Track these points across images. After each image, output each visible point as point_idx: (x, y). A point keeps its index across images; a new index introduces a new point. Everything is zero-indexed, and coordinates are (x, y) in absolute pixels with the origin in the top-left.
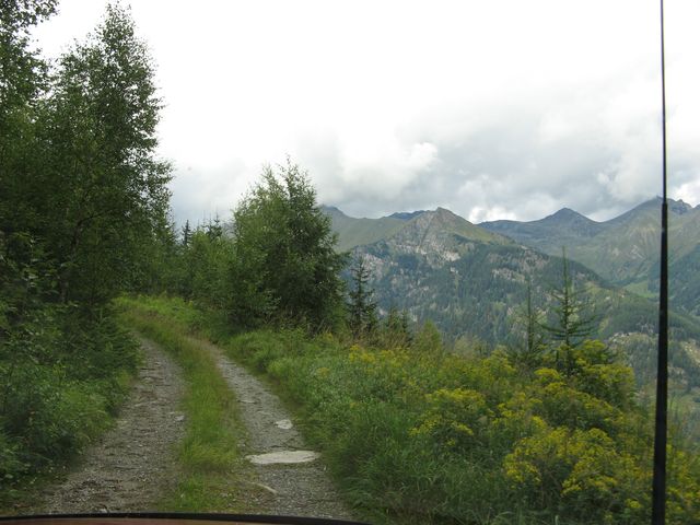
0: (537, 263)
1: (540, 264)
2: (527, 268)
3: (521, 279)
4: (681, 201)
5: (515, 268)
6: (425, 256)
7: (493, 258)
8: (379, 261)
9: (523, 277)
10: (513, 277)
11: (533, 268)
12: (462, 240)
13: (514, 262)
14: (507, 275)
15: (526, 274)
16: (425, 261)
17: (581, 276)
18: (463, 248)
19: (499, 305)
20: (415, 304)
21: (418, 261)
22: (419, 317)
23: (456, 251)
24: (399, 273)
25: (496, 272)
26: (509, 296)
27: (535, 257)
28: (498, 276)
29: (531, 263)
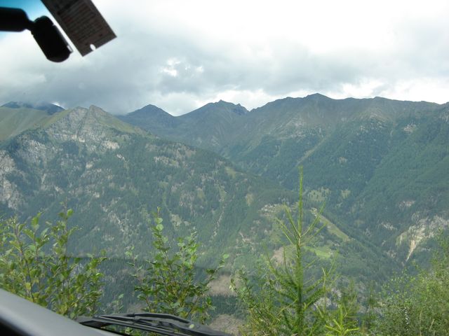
0: (186, 152)
1: (189, 153)
2: (179, 156)
3: (176, 164)
4: (239, 104)
5: (170, 156)
6: (84, 144)
7: (152, 148)
8: (43, 147)
9: (177, 163)
10: (170, 162)
11: (184, 157)
12: (119, 133)
13: (170, 151)
14: (165, 161)
15: (179, 161)
16: (85, 147)
17: (221, 163)
18: (121, 138)
19: (164, 184)
20: (91, 183)
21: (78, 148)
22: (101, 194)
23: (115, 141)
24: (65, 157)
25: (157, 159)
26: (170, 177)
27: (184, 148)
28: (159, 162)
29: (182, 153)
